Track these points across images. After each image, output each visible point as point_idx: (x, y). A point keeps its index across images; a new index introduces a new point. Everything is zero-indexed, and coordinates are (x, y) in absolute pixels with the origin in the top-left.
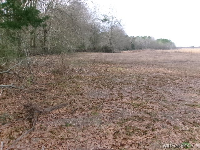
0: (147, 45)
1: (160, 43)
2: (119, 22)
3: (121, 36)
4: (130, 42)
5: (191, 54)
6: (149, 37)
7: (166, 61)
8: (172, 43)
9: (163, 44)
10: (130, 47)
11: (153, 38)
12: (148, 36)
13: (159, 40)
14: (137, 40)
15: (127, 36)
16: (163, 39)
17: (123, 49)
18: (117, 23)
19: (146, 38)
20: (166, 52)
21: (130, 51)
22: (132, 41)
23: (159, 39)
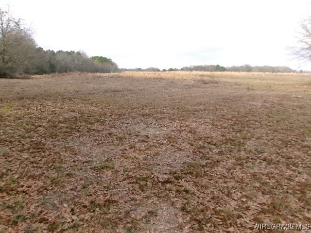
0: (76, 65)
1: (96, 62)
2: (16, 23)
3: (28, 49)
4: (47, 61)
5: (132, 80)
6: (79, 53)
7: (93, 92)
8: (112, 64)
9: (100, 64)
10: (47, 69)
11: (85, 55)
12: (77, 51)
13: (94, 58)
14: (58, 57)
15: (40, 49)
16: (99, 56)
17: (34, 71)
18: (12, 25)
19: (74, 55)
20: (100, 77)
21: (47, 76)
22: (50, 59)
23: (94, 56)
